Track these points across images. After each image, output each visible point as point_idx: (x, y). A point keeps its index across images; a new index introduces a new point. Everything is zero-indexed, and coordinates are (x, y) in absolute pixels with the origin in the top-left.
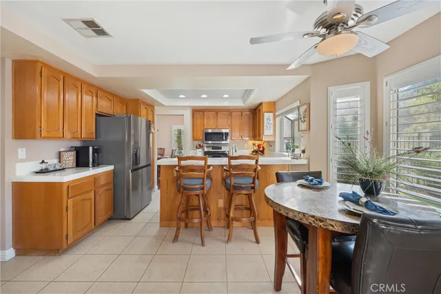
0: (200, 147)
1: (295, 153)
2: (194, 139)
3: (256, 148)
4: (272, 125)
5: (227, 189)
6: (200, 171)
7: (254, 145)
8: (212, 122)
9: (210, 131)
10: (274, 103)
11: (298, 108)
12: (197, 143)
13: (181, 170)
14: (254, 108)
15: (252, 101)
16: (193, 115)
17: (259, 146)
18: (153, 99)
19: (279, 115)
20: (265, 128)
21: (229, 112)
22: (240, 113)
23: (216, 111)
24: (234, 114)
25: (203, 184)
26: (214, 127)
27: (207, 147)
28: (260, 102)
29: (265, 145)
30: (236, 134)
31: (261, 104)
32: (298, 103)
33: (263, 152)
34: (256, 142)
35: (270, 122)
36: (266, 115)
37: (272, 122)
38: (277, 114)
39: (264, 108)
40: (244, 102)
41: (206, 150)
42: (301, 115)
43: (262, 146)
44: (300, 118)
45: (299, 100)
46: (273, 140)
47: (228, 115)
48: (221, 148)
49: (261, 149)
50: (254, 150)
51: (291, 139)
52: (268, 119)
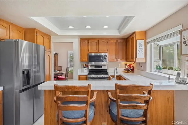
0: (87, 66)
1: (181, 76)
2: (81, 60)
3: (127, 67)
4: (144, 50)
5: (113, 120)
6: (84, 93)
7: (126, 65)
8: (95, 47)
9: (93, 54)
10: (145, 32)
11: (181, 32)
12: (84, 63)
13: (59, 102)
14: (126, 37)
15: (127, 31)
16: (81, 43)
17: (130, 66)
18: (50, 30)
19: (149, 42)
20: (138, 52)
21: (108, 40)
22: (115, 41)
23: (98, 40)
24: (111, 42)
25: (85, 116)
26: (96, 51)
27: (91, 66)
28: (134, 31)
29: (135, 65)
30: (113, 57)
31: (134, 33)
32: (180, 28)
33: (133, 70)
34: (127, 63)
35: (142, 48)
36: (139, 42)
37: (143, 47)
38: (148, 41)
39: (137, 36)
40: (120, 32)
41: (90, 68)
42: (184, 39)
43: (132, 66)
44: (183, 42)
45: (181, 25)
46: (145, 62)
47: (107, 43)
48: (101, 67)
49: (132, 68)
50: (126, 69)
51: (160, 61)
52: (141, 45)
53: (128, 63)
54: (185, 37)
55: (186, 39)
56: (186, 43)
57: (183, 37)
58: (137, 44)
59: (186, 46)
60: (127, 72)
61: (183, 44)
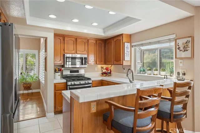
3: (105, 71)
4: (129, 53)
7: (102, 68)
10: (130, 36)
11: (176, 40)
17: (107, 69)
21: (87, 40)
23: (76, 38)
24: (90, 41)
26: (73, 52)
29: (112, 68)
32: (173, 36)
33: (110, 73)
36: (126, 44)
37: (129, 50)
40: (104, 32)
42: (179, 46)
43: (109, 69)
44: (177, 48)
45: (175, 34)
46: (130, 65)
47: (86, 42)
48: (78, 71)
49: (109, 71)
50: (103, 72)
51: (141, 64)
52: (127, 48)
53: (105, 66)
54: (179, 44)
55: (180, 46)
56: (180, 49)
57: (177, 44)
58: (124, 46)
59: (180, 51)
60: (105, 76)
61: (177, 50)
